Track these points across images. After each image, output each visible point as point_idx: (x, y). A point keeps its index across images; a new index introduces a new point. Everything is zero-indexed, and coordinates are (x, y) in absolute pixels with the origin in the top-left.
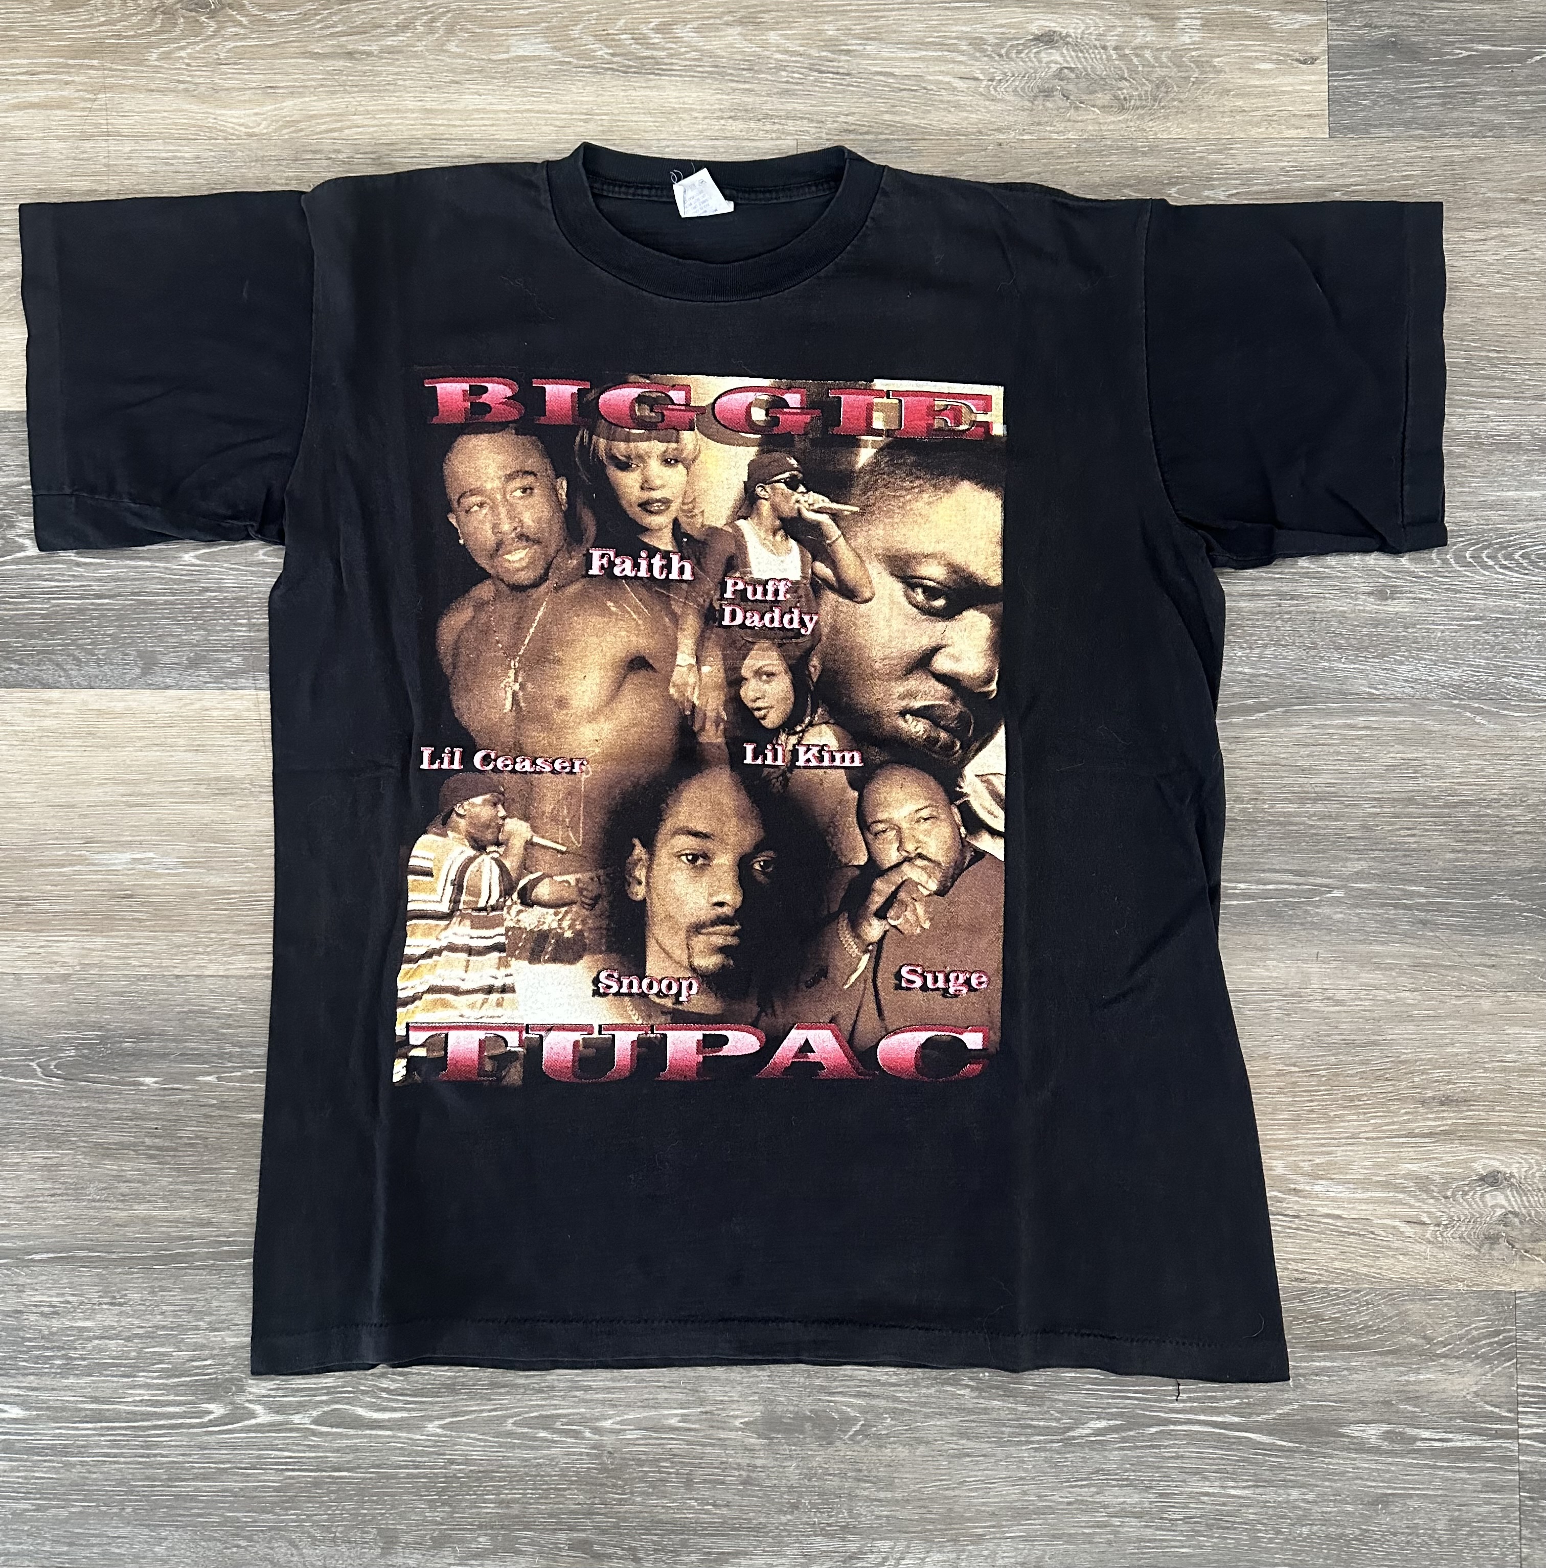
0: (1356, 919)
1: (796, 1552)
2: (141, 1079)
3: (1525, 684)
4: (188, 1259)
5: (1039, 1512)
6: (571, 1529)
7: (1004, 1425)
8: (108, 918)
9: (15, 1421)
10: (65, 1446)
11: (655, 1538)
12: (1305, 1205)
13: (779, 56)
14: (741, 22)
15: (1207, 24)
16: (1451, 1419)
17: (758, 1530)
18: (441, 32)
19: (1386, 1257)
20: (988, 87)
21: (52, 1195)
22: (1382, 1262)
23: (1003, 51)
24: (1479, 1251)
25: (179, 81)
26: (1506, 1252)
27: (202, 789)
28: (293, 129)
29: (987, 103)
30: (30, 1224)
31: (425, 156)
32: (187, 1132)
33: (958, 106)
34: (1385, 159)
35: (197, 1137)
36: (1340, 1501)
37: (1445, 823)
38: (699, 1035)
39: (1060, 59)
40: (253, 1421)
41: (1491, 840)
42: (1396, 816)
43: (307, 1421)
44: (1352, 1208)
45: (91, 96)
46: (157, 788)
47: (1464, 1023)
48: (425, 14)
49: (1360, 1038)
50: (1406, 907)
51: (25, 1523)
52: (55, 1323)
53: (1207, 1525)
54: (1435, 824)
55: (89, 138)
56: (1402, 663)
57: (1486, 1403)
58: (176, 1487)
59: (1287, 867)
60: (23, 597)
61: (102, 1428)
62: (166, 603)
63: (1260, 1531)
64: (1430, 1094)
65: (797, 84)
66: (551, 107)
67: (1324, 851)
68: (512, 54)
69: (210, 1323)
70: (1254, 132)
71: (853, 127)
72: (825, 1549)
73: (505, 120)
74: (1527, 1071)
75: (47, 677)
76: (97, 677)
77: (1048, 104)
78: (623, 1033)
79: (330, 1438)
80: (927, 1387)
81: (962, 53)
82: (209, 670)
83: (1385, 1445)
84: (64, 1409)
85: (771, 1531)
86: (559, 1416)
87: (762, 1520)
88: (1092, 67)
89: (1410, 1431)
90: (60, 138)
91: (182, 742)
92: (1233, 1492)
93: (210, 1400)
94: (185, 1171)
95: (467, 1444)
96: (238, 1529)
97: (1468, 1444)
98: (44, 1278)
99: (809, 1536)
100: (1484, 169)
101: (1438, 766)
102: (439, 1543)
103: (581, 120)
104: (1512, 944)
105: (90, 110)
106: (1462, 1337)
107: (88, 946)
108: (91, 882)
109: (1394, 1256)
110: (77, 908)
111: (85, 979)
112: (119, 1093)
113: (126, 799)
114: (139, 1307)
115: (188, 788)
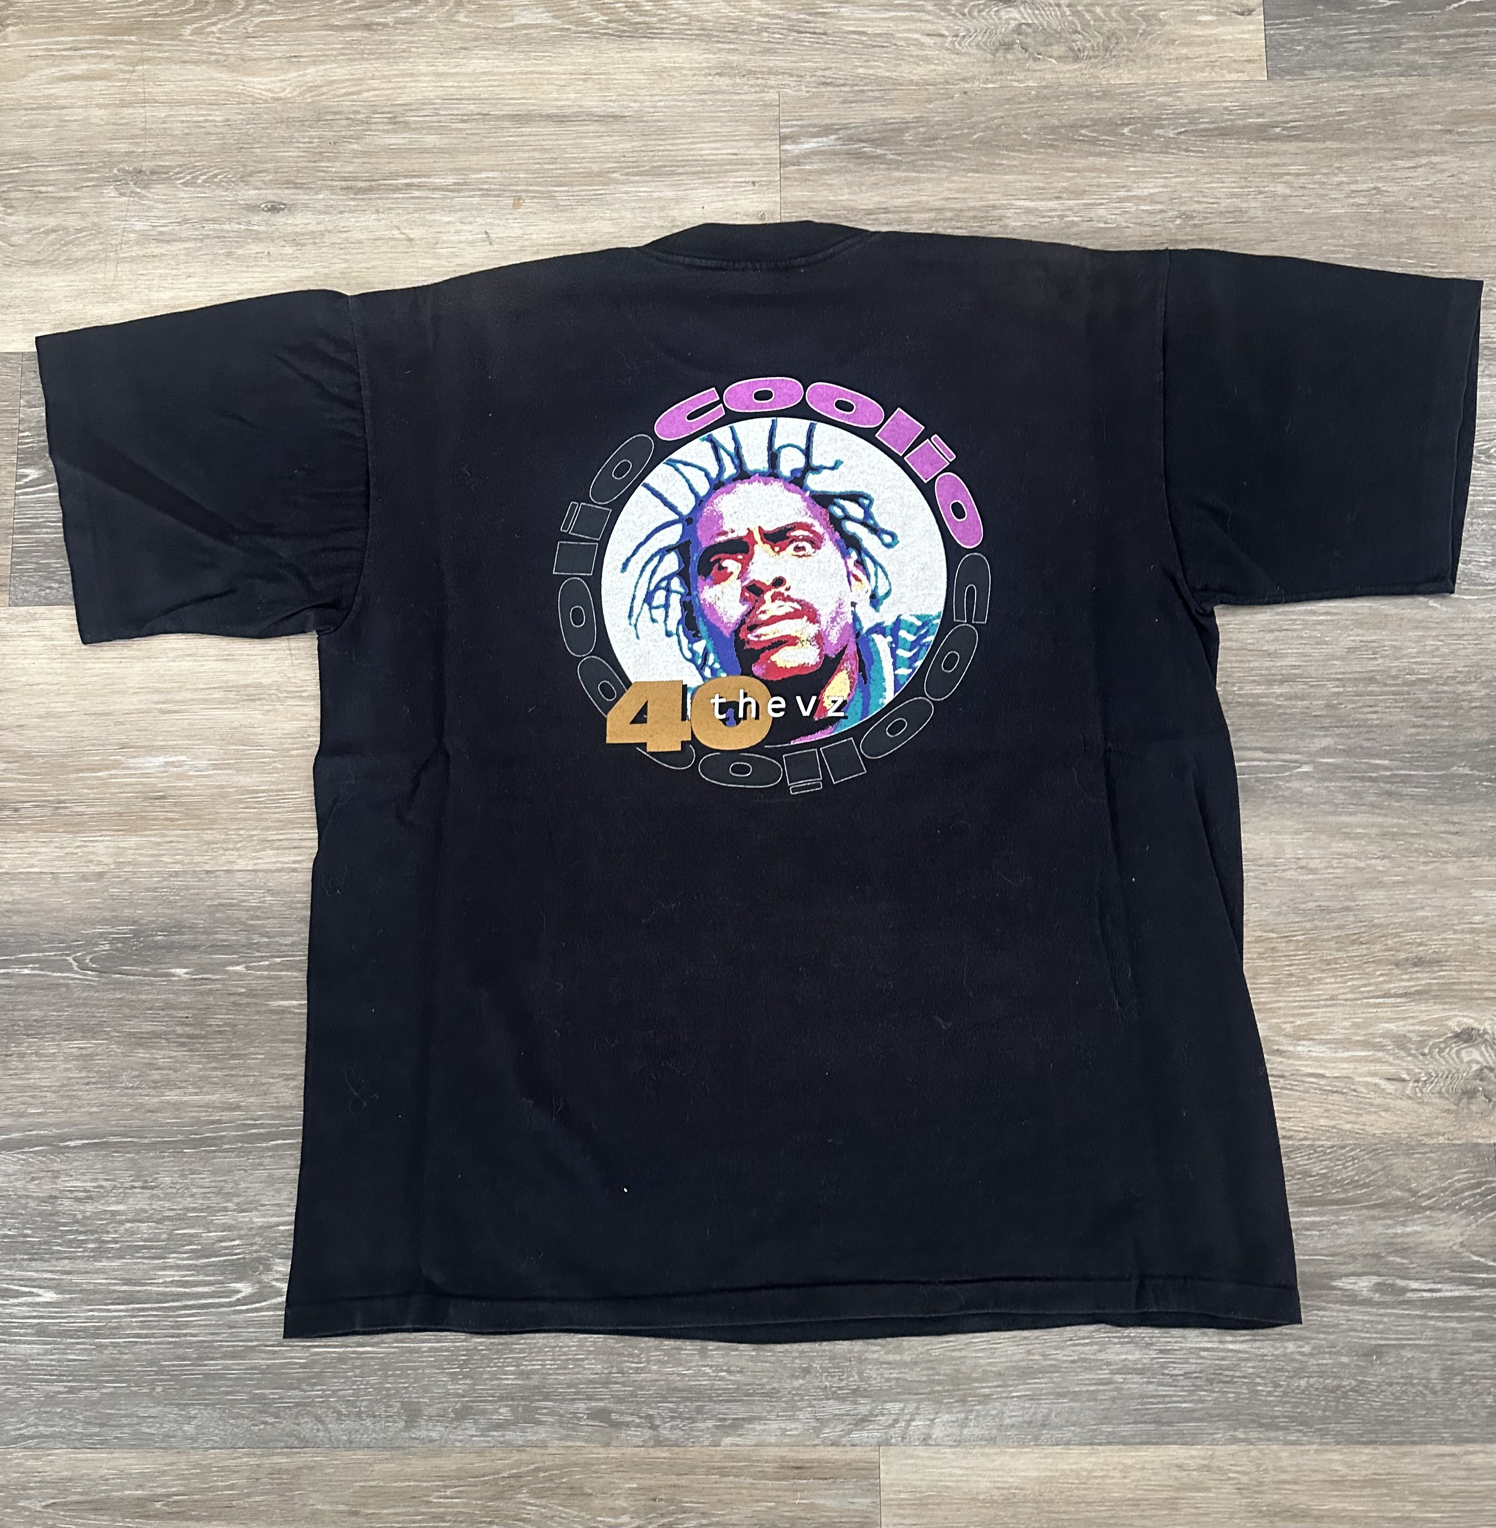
0: (1324, 792)
1: (809, 1416)
2: (173, 971)
3: (1473, 569)
4: (218, 1142)
5: (1043, 1371)
6: (590, 1398)
8: (142, 818)
9: (50, 1303)
10: (98, 1328)
11: (671, 1405)
12: (1289, 1065)
13: (761, 20)
16: (1438, 1269)
17: (772, 1395)
18: (451, 4)
19: (1369, 1113)
20: (953, 42)
21: (88, 1084)
22: (1365, 1118)
23: (966, 11)
24: (1457, 1105)
25: (210, 53)
26: (1484, 1106)
27: (232, 695)
28: (315, 93)
29: (953, 56)
30: (65, 1112)
31: (438, 115)
32: (217, 1020)
33: (926, 60)
34: (1319, 98)
35: (226, 1025)
36: (1336, 1353)
37: (1404, 701)
39: (1018, 16)
41: (1450, 714)
42: (1357, 695)
44: (1334, 1068)
45: (131, 69)
46: (189, 696)
47: (1433, 888)
49: (1333, 904)
50: (1371, 779)
51: (58, 1405)
52: (89, 1208)
53: (1208, 1380)
54: (1396, 701)
55: (129, 105)
57: (1473, 1253)
58: (206, 1365)
59: (1258, 745)
61: (133, 1309)
63: (1259, 1384)
64: (1402, 956)
65: (778, 43)
66: (552, 69)
68: (515, 23)
69: (237, 1204)
70: (1199, 76)
71: (830, 80)
72: (837, 1412)
73: (510, 80)
77: (1009, 56)
81: (929, 13)
83: (1377, 1297)
84: (95, 1292)
85: (784, 1396)
87: (776, 1385)
88: (1047, 23)
89: (1401, 1283)
90: (99, 106)
92: (1231, 1346)
93: (239, 1279)
94: (214, 1058)
96: (265, 1405)
97: (1457, 1294)
98: (77, 1163)
99: (821, 1400)
100: (1412, 104)
101: (1395, 647)
102: (462, 1414)
103: (579, 79)
104: (1473, 812)
105: (129, 80)
106: (1444, 1190)
107: (122, 845)
108: (126, 785)
109: (1375, 1112)
110: (113, 809)
111: (119, 877)
112: (152, 984)
113: (159, 706)
114: (169, 1190)
115: (217, 695)
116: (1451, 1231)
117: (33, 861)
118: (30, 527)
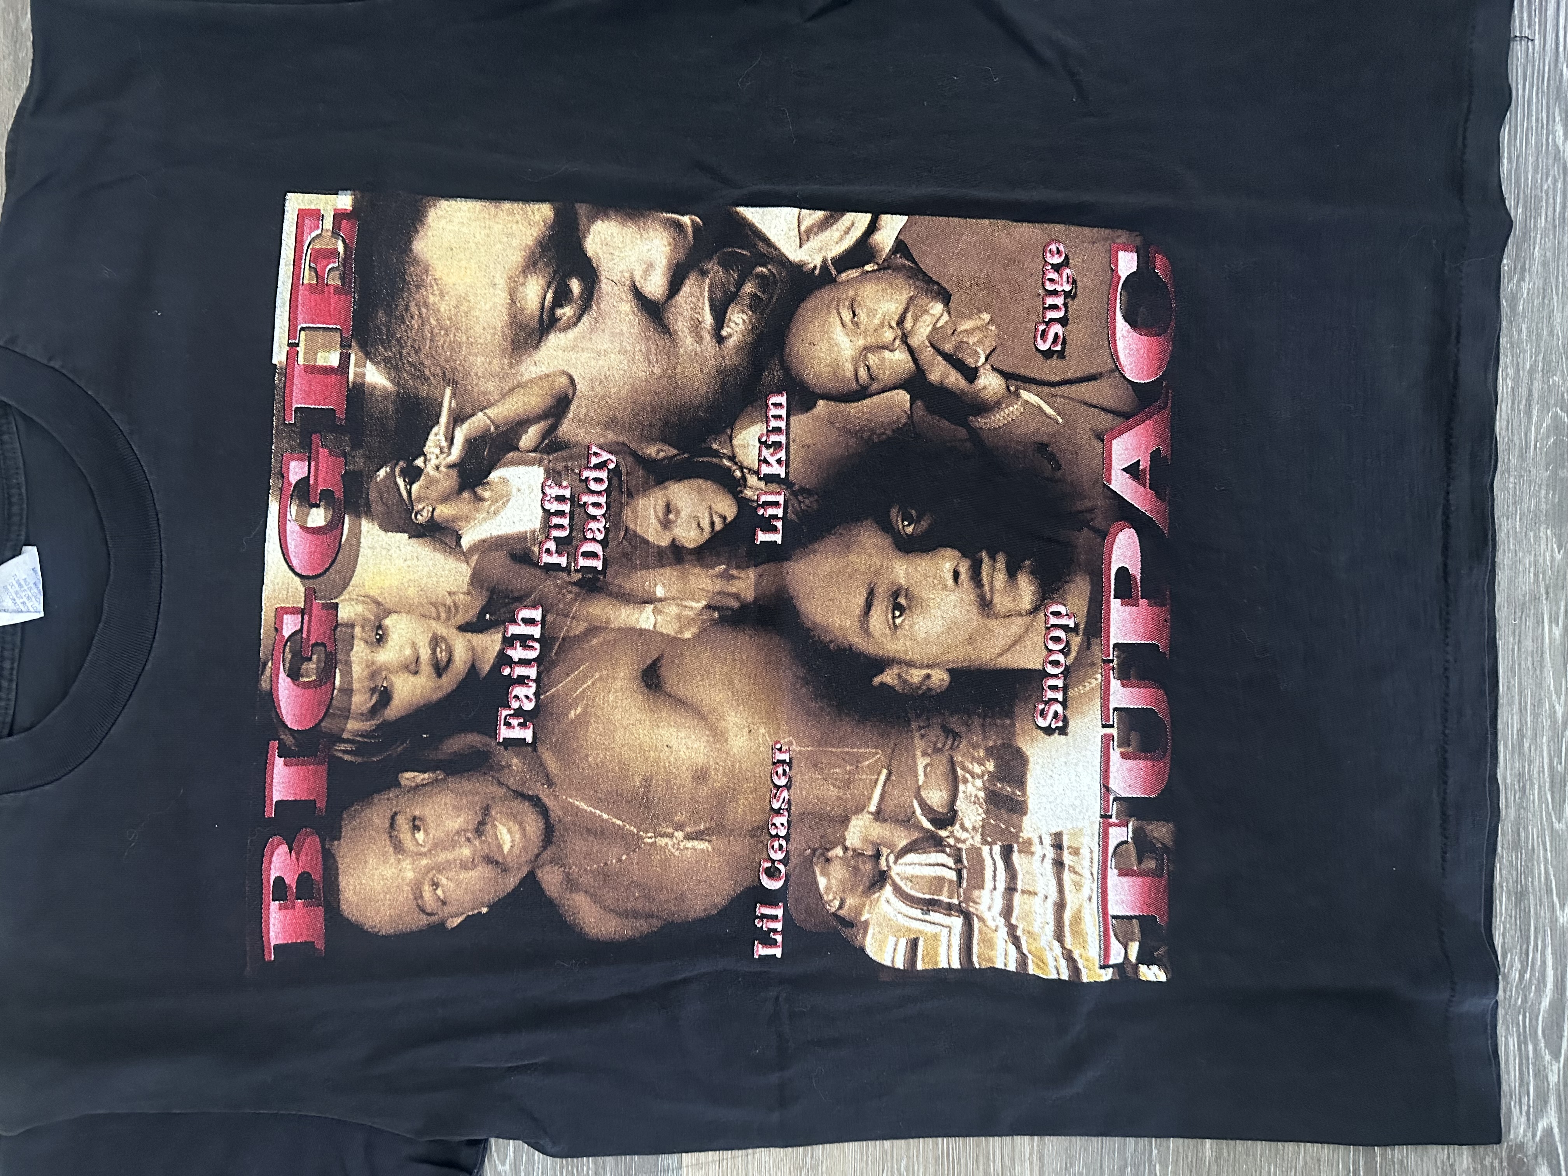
38: (1115, 604)
78: (1111, 698)
80: (1520, 331)
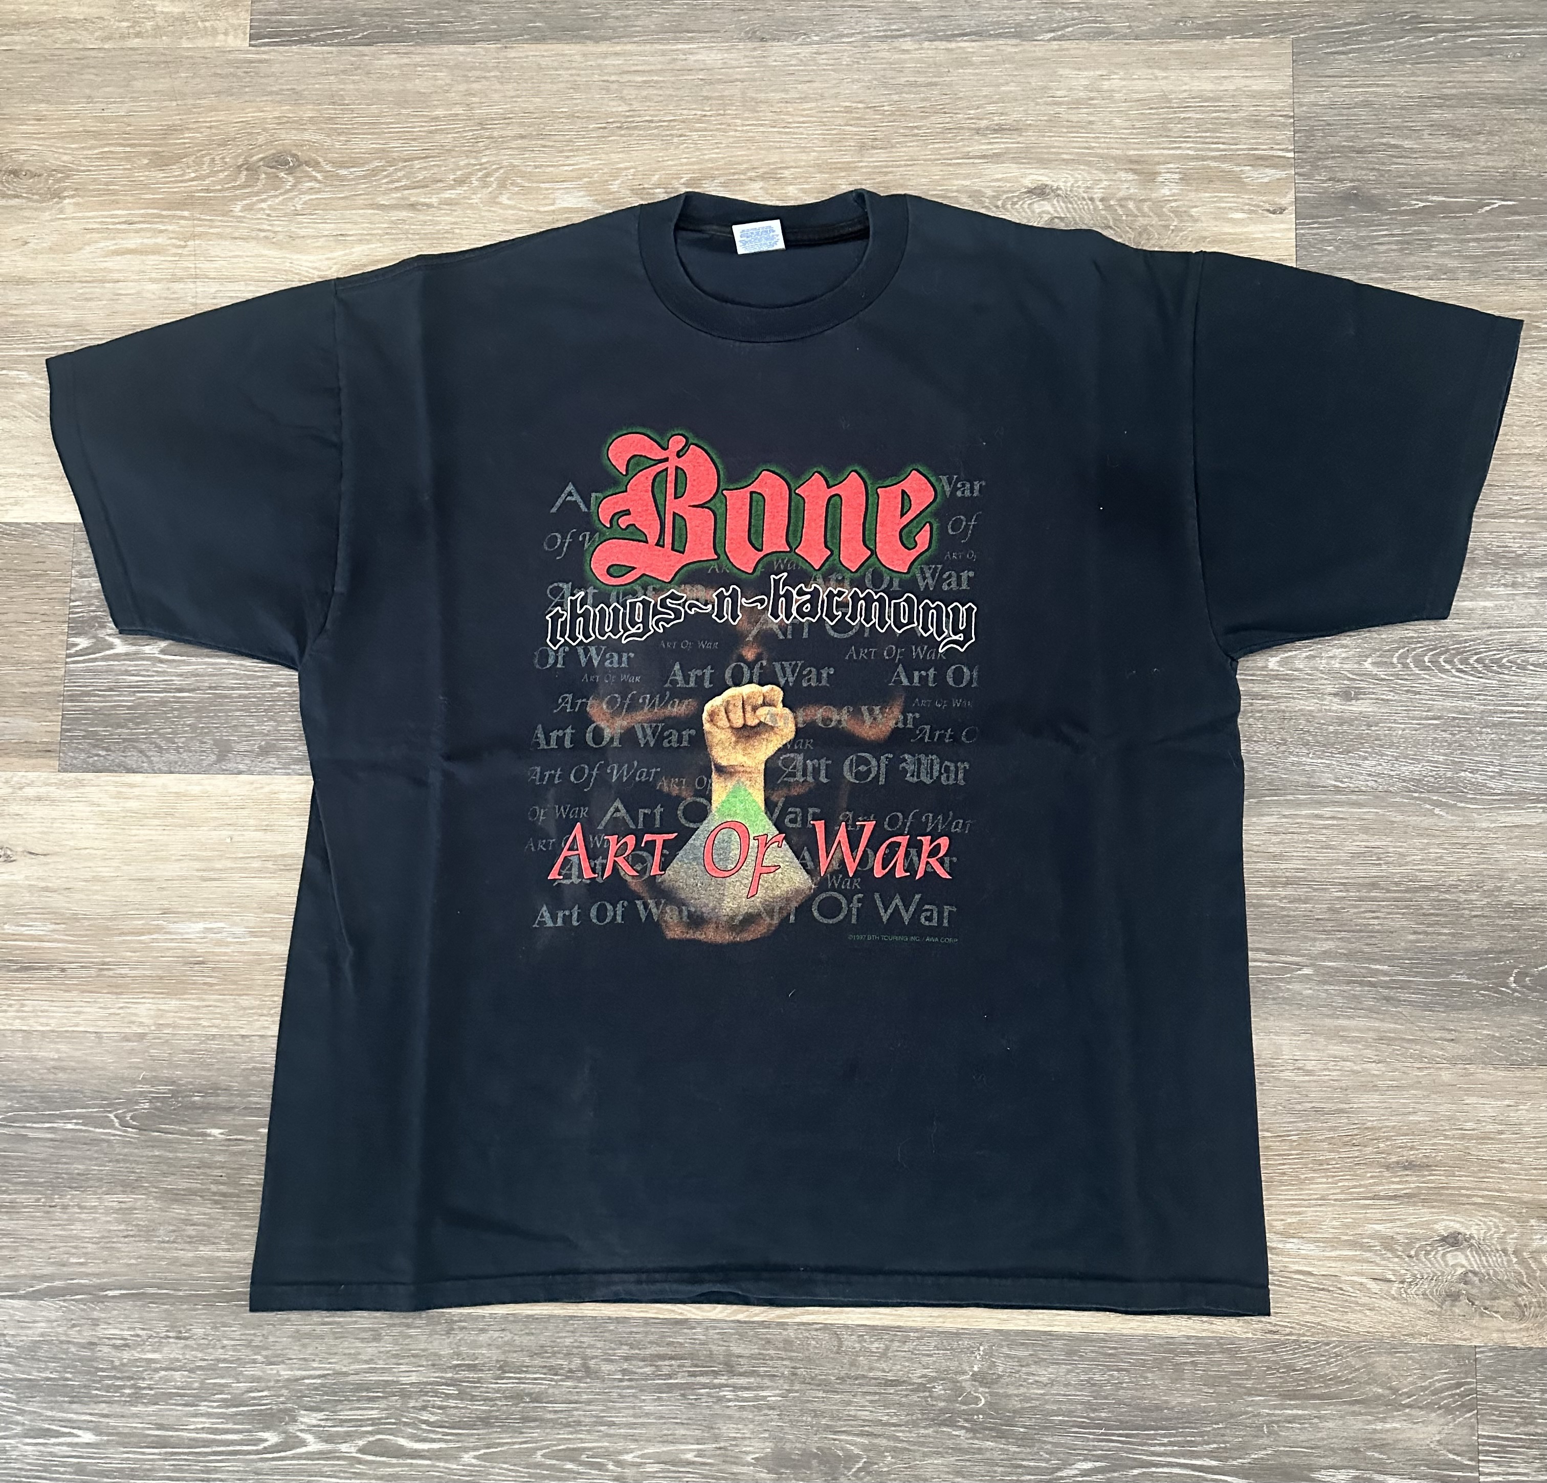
0: (1324, 995)
2: (208, 1131)
3: (1480, 778)
7: (997, 1465)
8: (183, 982)
9: (88, 1445)
10: (132, 1469)
12: (1277, 1262)
14: (763, 177)
15: (1185, 179)
16: (1416, 1466)
18: (494, 186)
19: (1353, 1311)
21: (125, 1237)
22: (1350, 1316)
23: (1000, 203)
24: (1441, 1307)
25: (260, 230)
26: (1467, 1309)
27: (269, 865)
30: (105, 1262)
32: (249, 1180)
37: (1407, 907)
39: (1051, 209)
40: (304, 1450)
41: (1451, 923)
42: (1361, 899)
43: (353, 1450)
44: (1322, 1266)
45: (182, 243)
46: (229, 864)
47: (1427, 1093)
48: (480, 170)
49: (1329, 1106)
50: (1371, 984)
52: (126, 1355)
54: (1399, 907)
55: (180, 280)
56: (1366, 759)
57: (1450, 1451)
59: (1261, 945)
60: (111, 690)
61: (166, 1453)
62: (240, 696)
64: (1394, 1159)
67: (1295, 932)
68: (557, 206)
69: (266, 1357)
74: (1485, 1138)
75: (131, 763)
76: (176, 763)
79: (374, 1466)
82: (278, 757)
84: (131, 1435)
86: (585, 1449)
88: (1081, 217)
89: (1377, 1477)
90: (153, 281)
91: (252, 822)
93: (267, 1428)
94: (246, 1216)
95: (499, 1474)
98: (115, 1312)
101: (1400, 854)
104: (1469, 1020)
105: (181, 255)
106: (1424, 1389)
107: (162, 1007)
108: (169, 949)
109: (1360, 1311)
110: (154, 973)
111: (159, 1038)
112: (189, 1143)
113: (200, 874)
114: (202, 1341)
115: (256, 864)
116: (1429, 1428)
117: (77, 1020)
118: (80, 695)
